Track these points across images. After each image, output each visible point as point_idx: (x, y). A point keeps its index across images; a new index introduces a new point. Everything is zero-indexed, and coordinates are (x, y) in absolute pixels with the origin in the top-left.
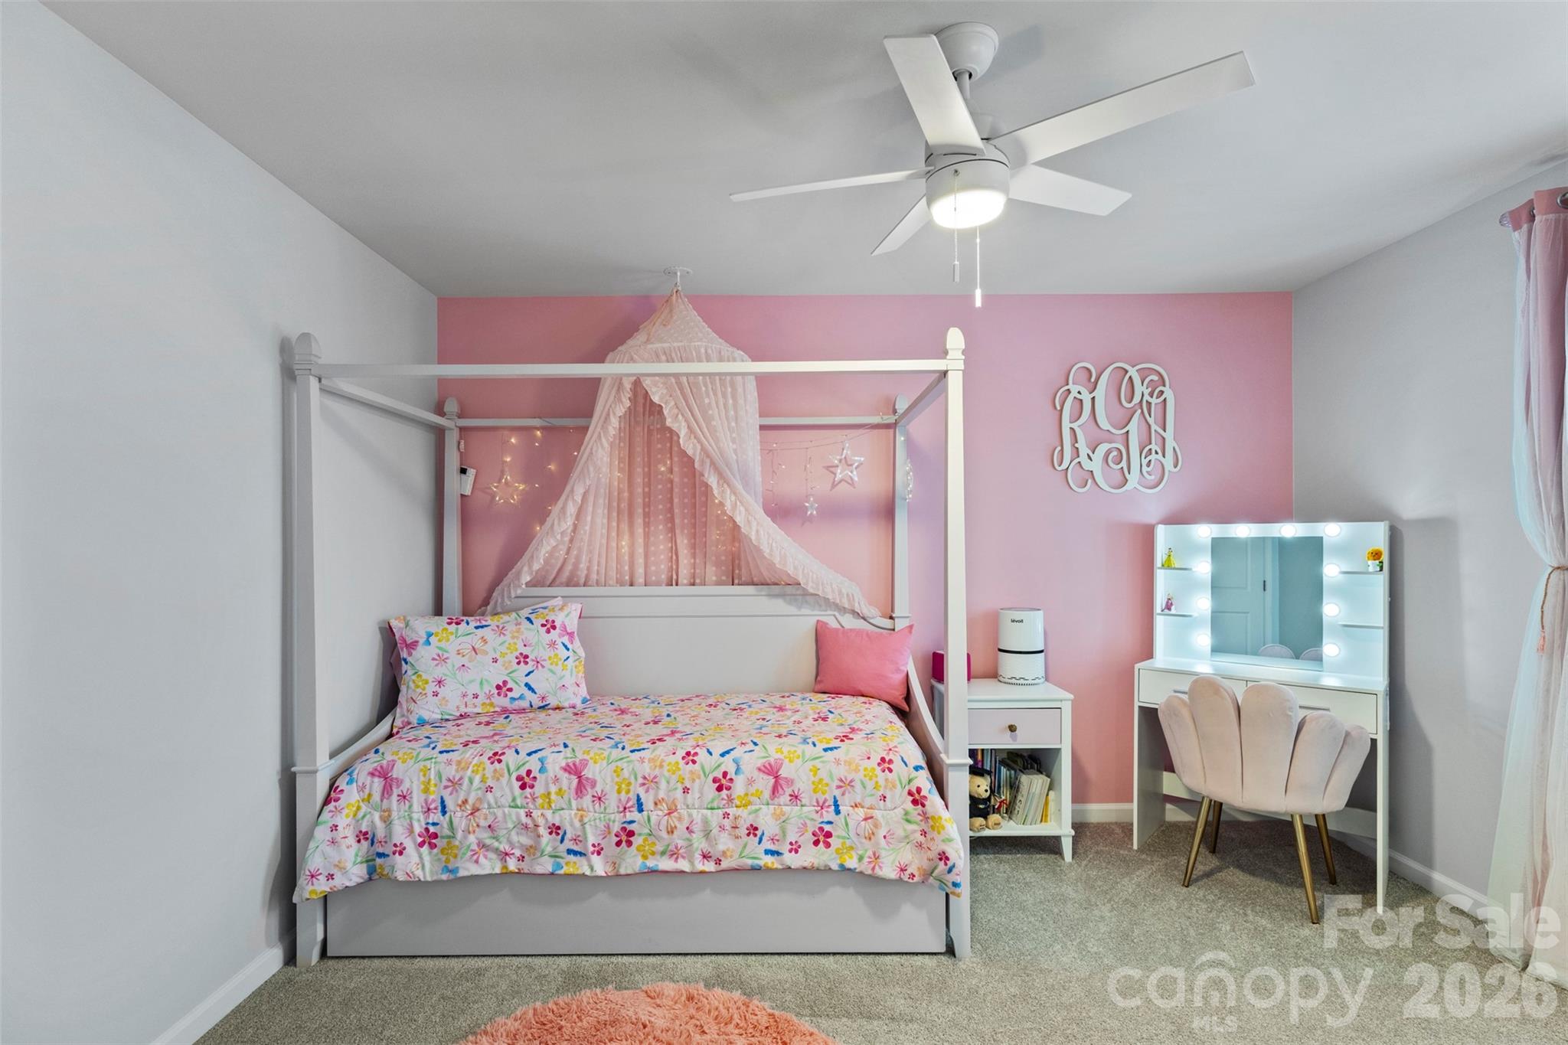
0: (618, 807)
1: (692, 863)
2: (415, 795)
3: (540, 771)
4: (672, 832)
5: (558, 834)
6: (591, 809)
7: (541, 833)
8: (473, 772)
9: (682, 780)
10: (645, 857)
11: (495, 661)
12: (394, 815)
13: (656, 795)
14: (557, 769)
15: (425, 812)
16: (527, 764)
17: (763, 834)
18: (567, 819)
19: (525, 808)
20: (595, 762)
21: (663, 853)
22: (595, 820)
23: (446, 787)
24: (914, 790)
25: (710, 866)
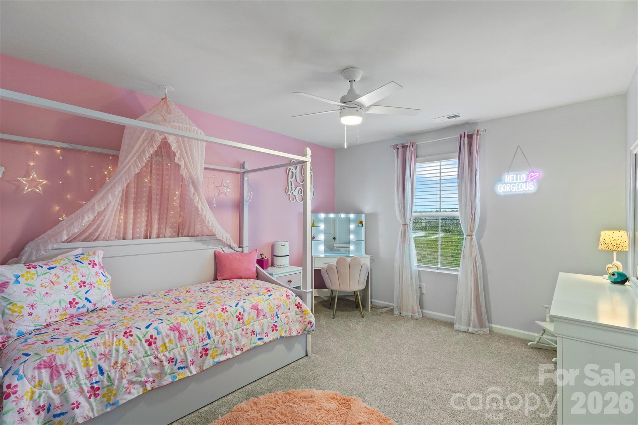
0: (200, 340)
1: (232, 354)
2: (79, 370)
3: (158, 334)
4: (224, 343)
5: (173, 362)
6: (187, 344)
7: (164, 364)
8: (116, 345)
9: (224, 320)
10: (214, 358)
11: (66, 287)
12: (67, 386)
13: (215, 329)
14: (166, 330)
15: (88, 378)
16: (149, 333)
17: (257, 333)
18: (177, 353)
19: (153, 355)
20: (184, 323)
21: (221, 354)
22: (190, 349)
23: (100, 359)
24: (297, 303)
25: (239, 353)
